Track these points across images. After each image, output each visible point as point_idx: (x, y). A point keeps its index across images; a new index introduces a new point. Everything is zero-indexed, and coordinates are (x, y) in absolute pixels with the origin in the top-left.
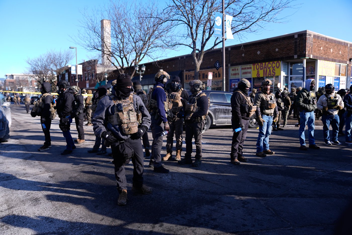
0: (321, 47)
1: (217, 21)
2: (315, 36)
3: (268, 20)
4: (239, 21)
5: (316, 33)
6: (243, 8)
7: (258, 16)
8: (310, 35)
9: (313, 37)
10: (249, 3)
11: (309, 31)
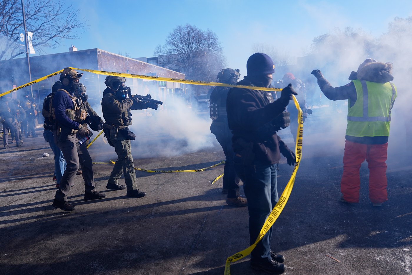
0: (107, 62)
1: (21, 37)
2: (102, 52)
3: (62, 37)
4: (35, 35)
5: (103, 51)
6: (41, 26)
7: (54, 33)
8: (99, 52)
9: (102, 53)
10: (47, 21)
11: (98, 49)
